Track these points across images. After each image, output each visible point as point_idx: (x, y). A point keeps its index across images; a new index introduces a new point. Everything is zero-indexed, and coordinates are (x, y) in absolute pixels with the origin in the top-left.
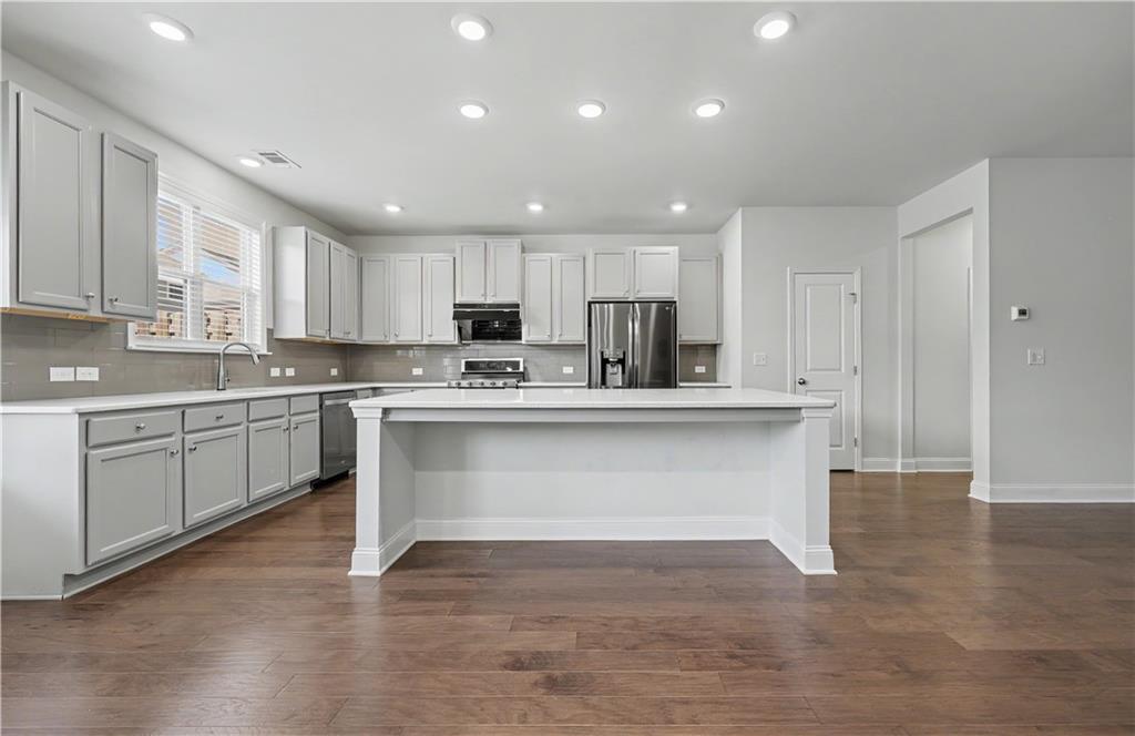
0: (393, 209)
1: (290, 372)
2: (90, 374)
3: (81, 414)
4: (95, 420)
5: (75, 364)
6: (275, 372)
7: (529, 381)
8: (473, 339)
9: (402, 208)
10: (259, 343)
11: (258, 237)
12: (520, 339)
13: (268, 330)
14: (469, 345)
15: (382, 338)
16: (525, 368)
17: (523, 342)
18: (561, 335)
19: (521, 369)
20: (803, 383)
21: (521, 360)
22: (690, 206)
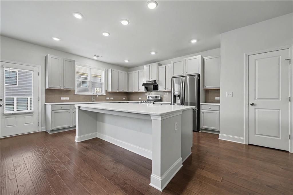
0: (127, 61)
1: (112, 98)
2: (68, 98)
3: (51, 105)
4: (53, 106)
5: (65, 97)
6: (108, 98)
7: (163, 101)
8: (153, 90)
9: (128, 61)
10: (104, 93)
11: (104, 72)
12: (158, 90)
13: (106, 90)
14: (152, 92)
15: (131, 91)
16: (161, 98)
17: (159, 91)
18: (168, 88)
19: (160, 98)
20: (253, 105)
21: (160, 96)
22: (198, 40)
